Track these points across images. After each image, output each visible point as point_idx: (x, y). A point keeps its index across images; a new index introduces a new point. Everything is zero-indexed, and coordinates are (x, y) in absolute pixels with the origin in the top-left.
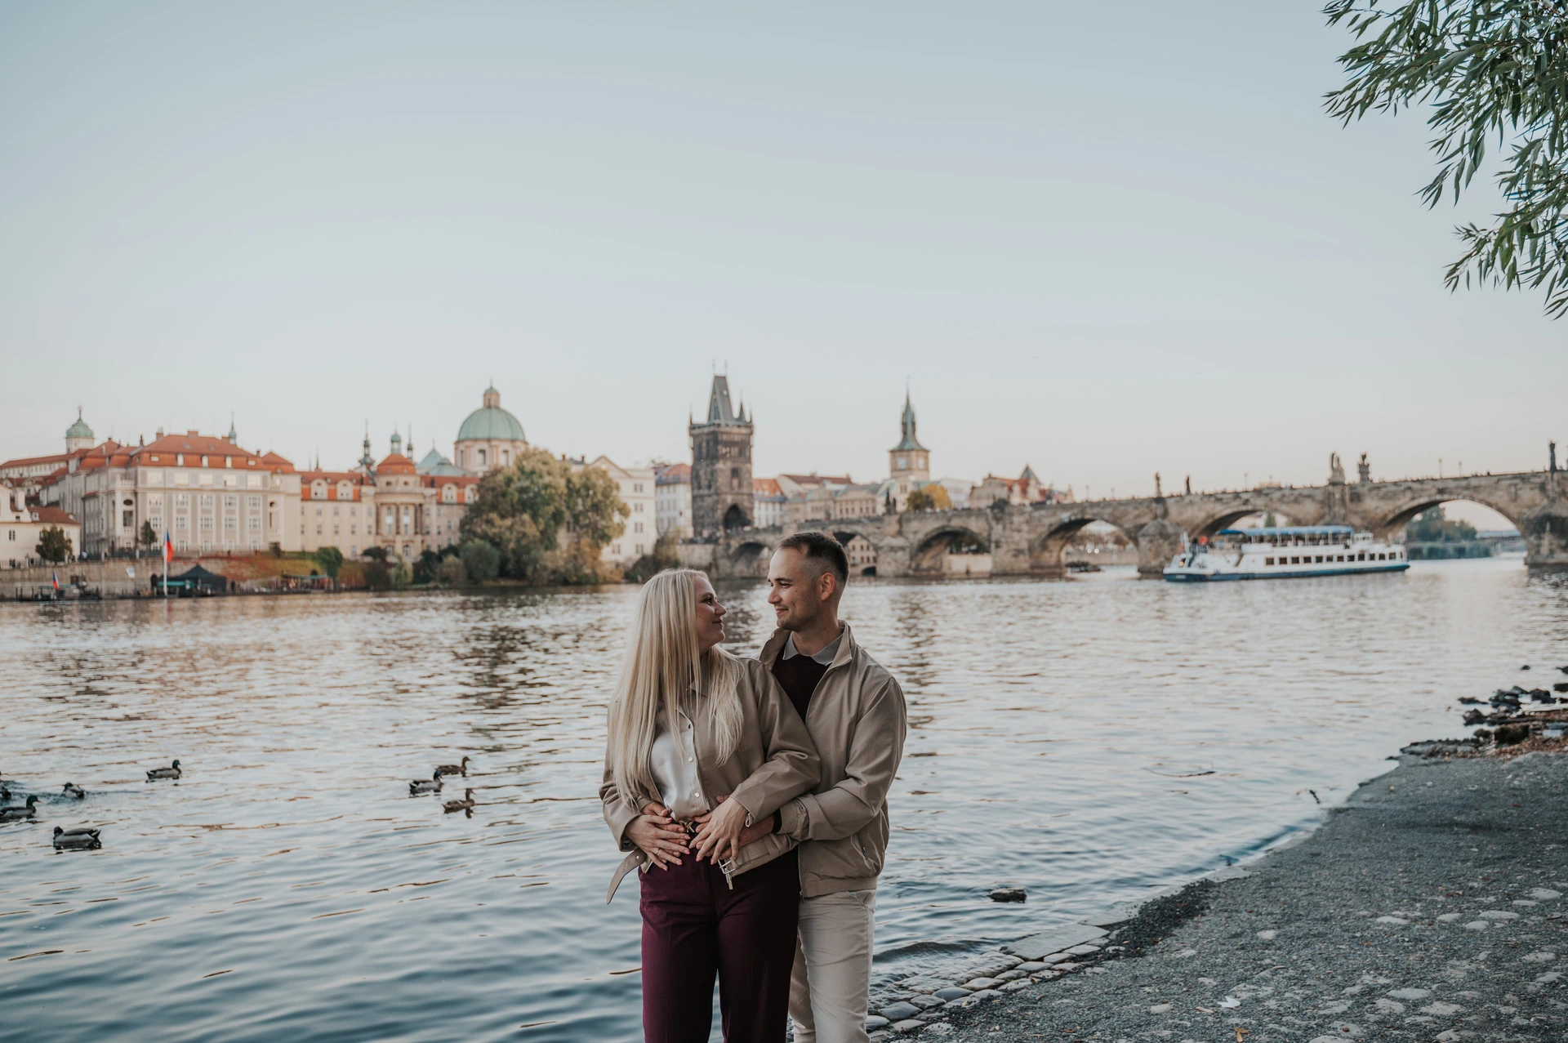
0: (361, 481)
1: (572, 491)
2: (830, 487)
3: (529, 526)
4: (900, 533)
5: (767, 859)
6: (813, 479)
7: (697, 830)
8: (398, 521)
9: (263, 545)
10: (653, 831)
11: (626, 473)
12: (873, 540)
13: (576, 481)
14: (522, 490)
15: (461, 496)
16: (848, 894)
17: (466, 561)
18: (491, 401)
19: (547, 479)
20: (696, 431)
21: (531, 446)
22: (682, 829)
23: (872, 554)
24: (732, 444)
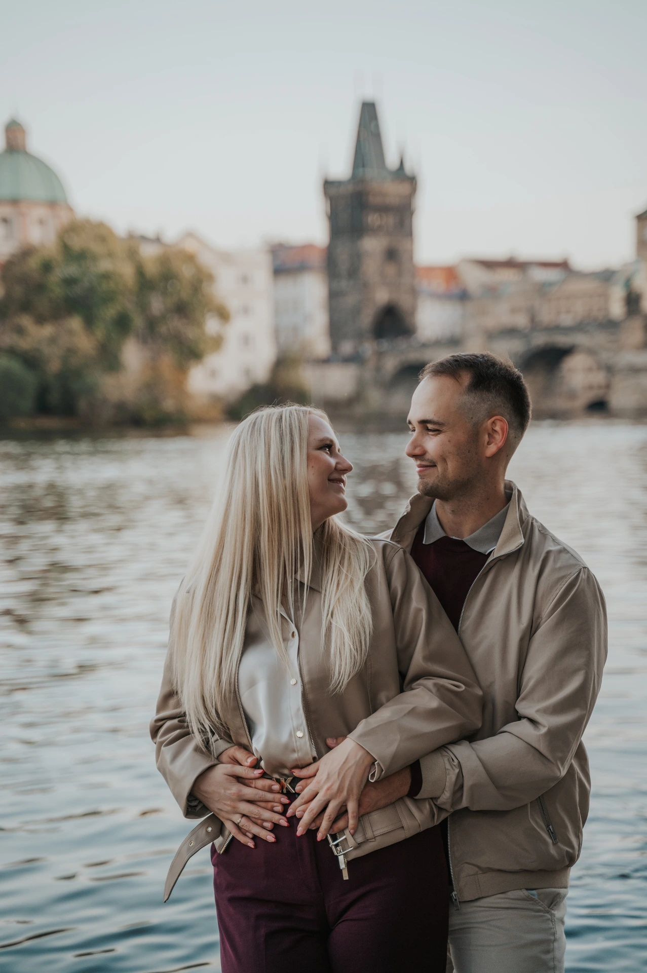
1: (145, 282)
2: (540, 275)
3: (80, 338)
5: (400, 836)
6: (511, 264)
7: (298, 788)
10: (235, 788)
11: (227, 257)
12: (605, 356)
13: (152, 269)
14: (69, 282)
16: (524, 893)
18: (14, 140)
19: (105, 265)
20: (333, 191)
22: (276, 787)
23: (599, 378)
24: (384, 209)
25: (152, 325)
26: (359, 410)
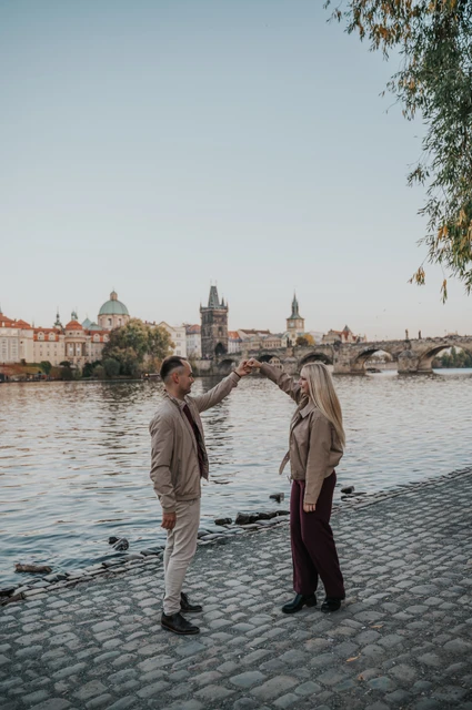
0: (59, 333)
1: (151, 337)
2: (261, 335)
3: (132, 352)
4: (293, 355)
6: (253, 332)
8: (75, 350)
9: (18, 361)
11: (173, 329)
12: (281, 358)
13: (152, 332)
14: (130, 336)
15: (102, 339)
17: (106, 368)
18: (113, 297)
19: (140, 332)
20: (203, 311)
21: (132, 317)
24: (219, 316)
25: (152, 349)
26: (211, 373)
